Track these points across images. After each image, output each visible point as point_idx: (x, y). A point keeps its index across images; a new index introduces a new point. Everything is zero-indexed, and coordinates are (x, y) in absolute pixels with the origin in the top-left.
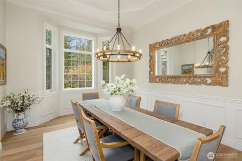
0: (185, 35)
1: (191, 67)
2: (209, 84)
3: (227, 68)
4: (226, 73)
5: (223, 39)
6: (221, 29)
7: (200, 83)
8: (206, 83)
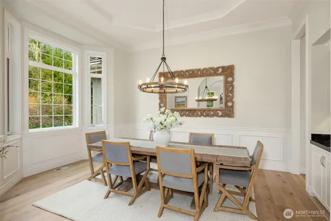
0: (200, 70)
1: (184, 99)
2: (221, 116)
3: (233, 103)
4: (232, 107)
5: (230, 79)
6: (229, 71)
7: (213, 116)
8: (217, 116)
